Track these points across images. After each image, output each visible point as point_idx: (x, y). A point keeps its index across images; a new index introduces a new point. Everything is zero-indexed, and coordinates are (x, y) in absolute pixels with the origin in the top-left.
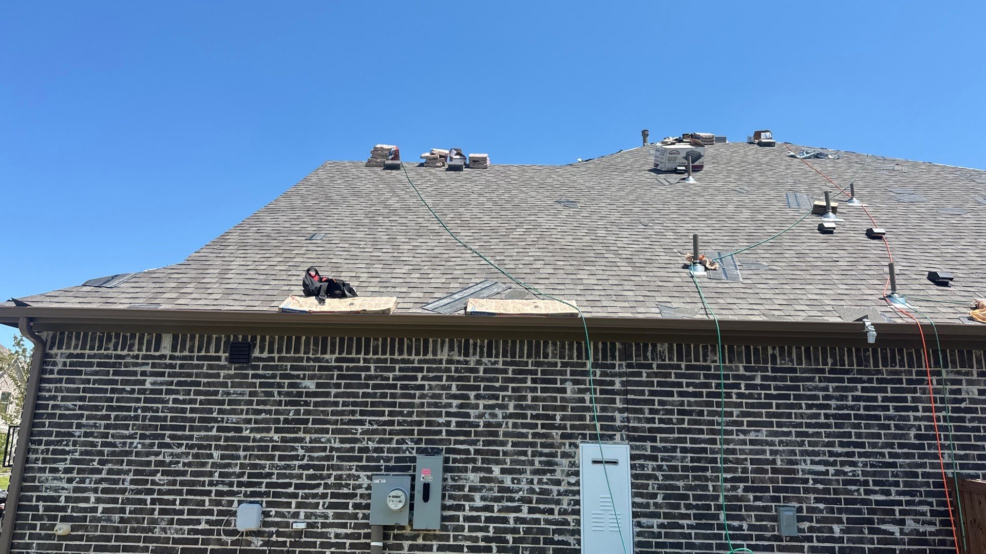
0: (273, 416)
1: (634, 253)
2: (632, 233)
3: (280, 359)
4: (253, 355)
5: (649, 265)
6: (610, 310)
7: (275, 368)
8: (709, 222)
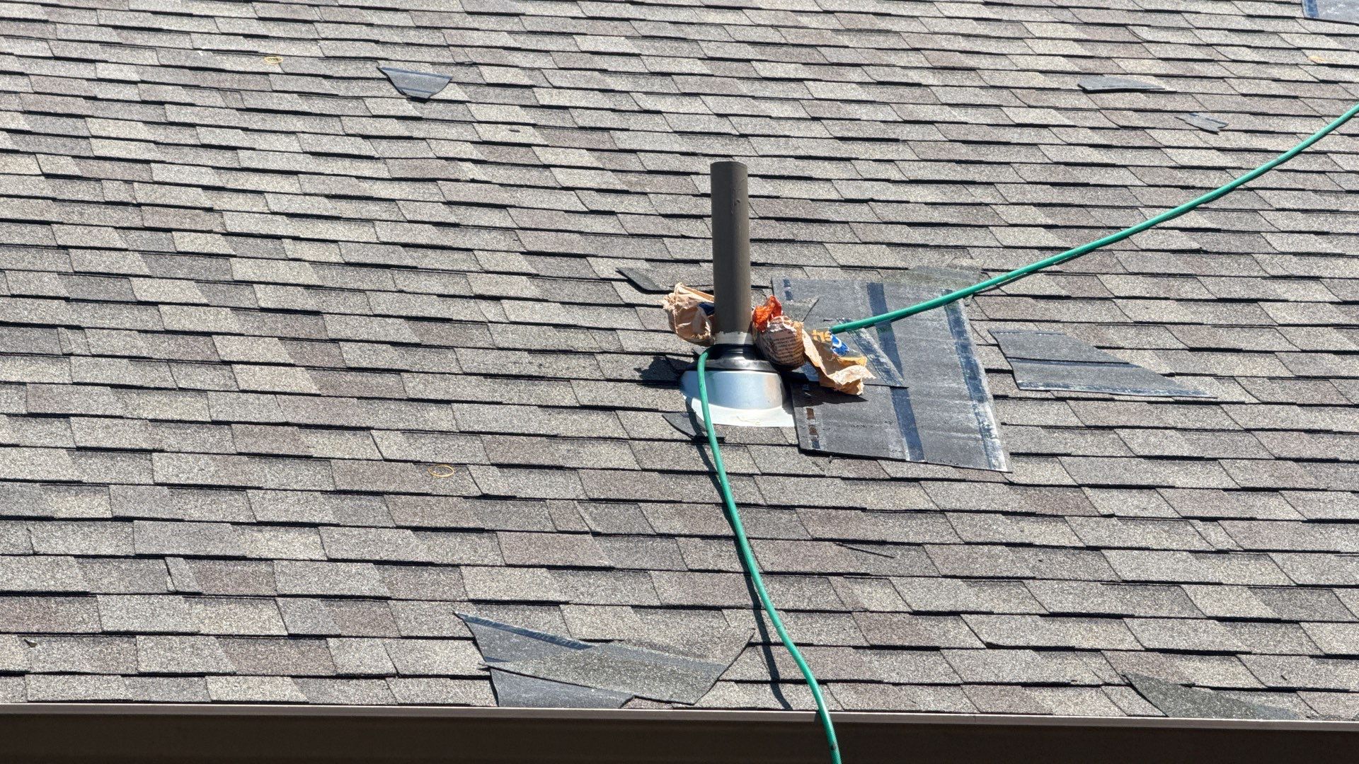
1: (333, 278)
2: (327, 145)
5: (431, 361)
6: (151, 656)
8: (819, 90)
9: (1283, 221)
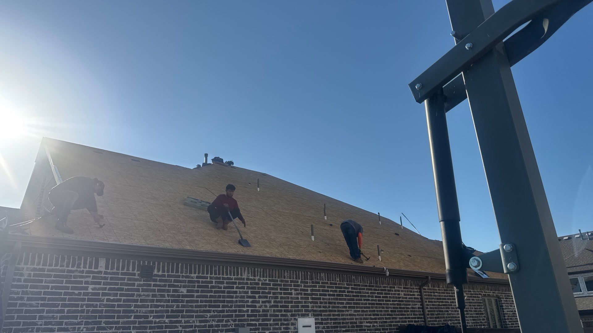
0: (165, 309)
3: (168, 276)
4: (154, 273)
7: (166, 281)
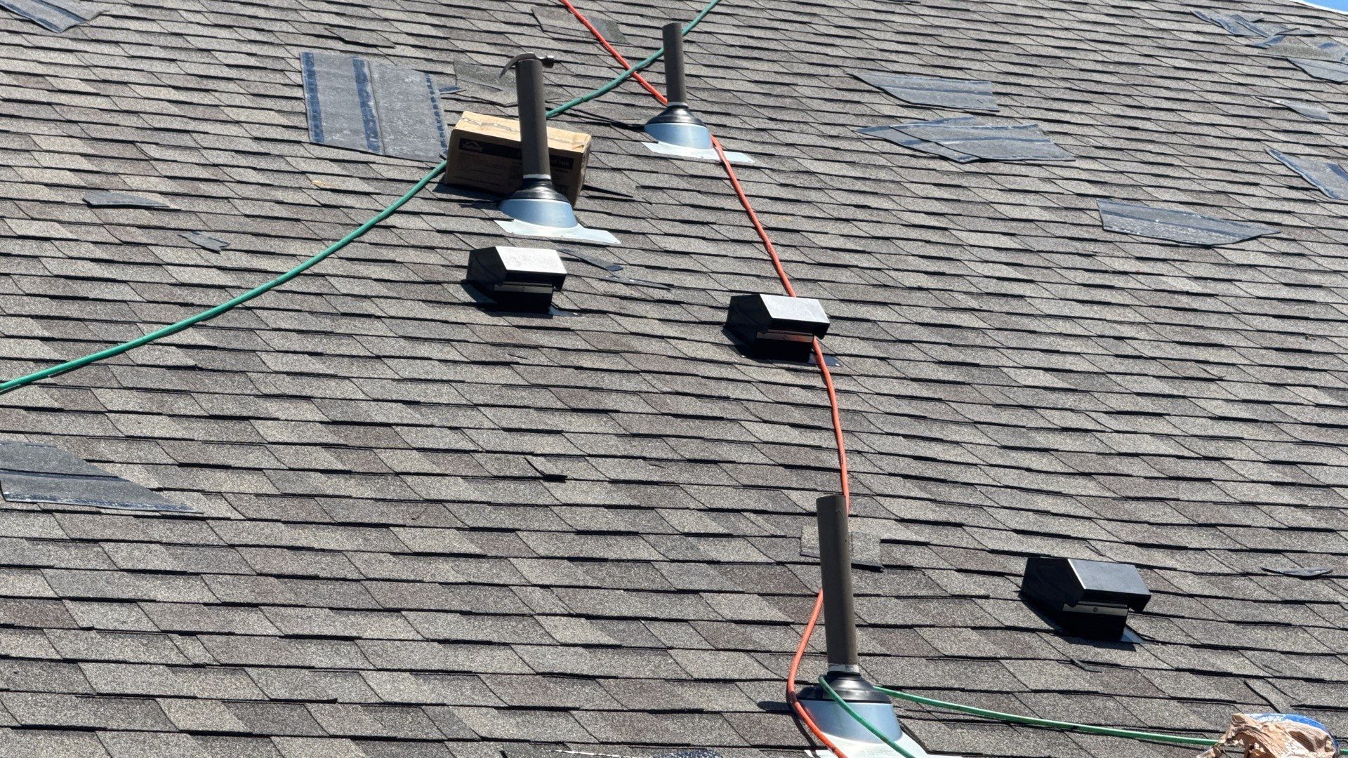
9: (278, 341)
